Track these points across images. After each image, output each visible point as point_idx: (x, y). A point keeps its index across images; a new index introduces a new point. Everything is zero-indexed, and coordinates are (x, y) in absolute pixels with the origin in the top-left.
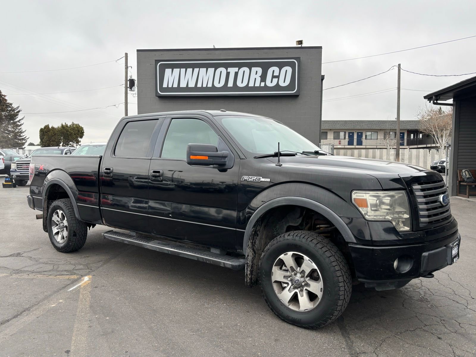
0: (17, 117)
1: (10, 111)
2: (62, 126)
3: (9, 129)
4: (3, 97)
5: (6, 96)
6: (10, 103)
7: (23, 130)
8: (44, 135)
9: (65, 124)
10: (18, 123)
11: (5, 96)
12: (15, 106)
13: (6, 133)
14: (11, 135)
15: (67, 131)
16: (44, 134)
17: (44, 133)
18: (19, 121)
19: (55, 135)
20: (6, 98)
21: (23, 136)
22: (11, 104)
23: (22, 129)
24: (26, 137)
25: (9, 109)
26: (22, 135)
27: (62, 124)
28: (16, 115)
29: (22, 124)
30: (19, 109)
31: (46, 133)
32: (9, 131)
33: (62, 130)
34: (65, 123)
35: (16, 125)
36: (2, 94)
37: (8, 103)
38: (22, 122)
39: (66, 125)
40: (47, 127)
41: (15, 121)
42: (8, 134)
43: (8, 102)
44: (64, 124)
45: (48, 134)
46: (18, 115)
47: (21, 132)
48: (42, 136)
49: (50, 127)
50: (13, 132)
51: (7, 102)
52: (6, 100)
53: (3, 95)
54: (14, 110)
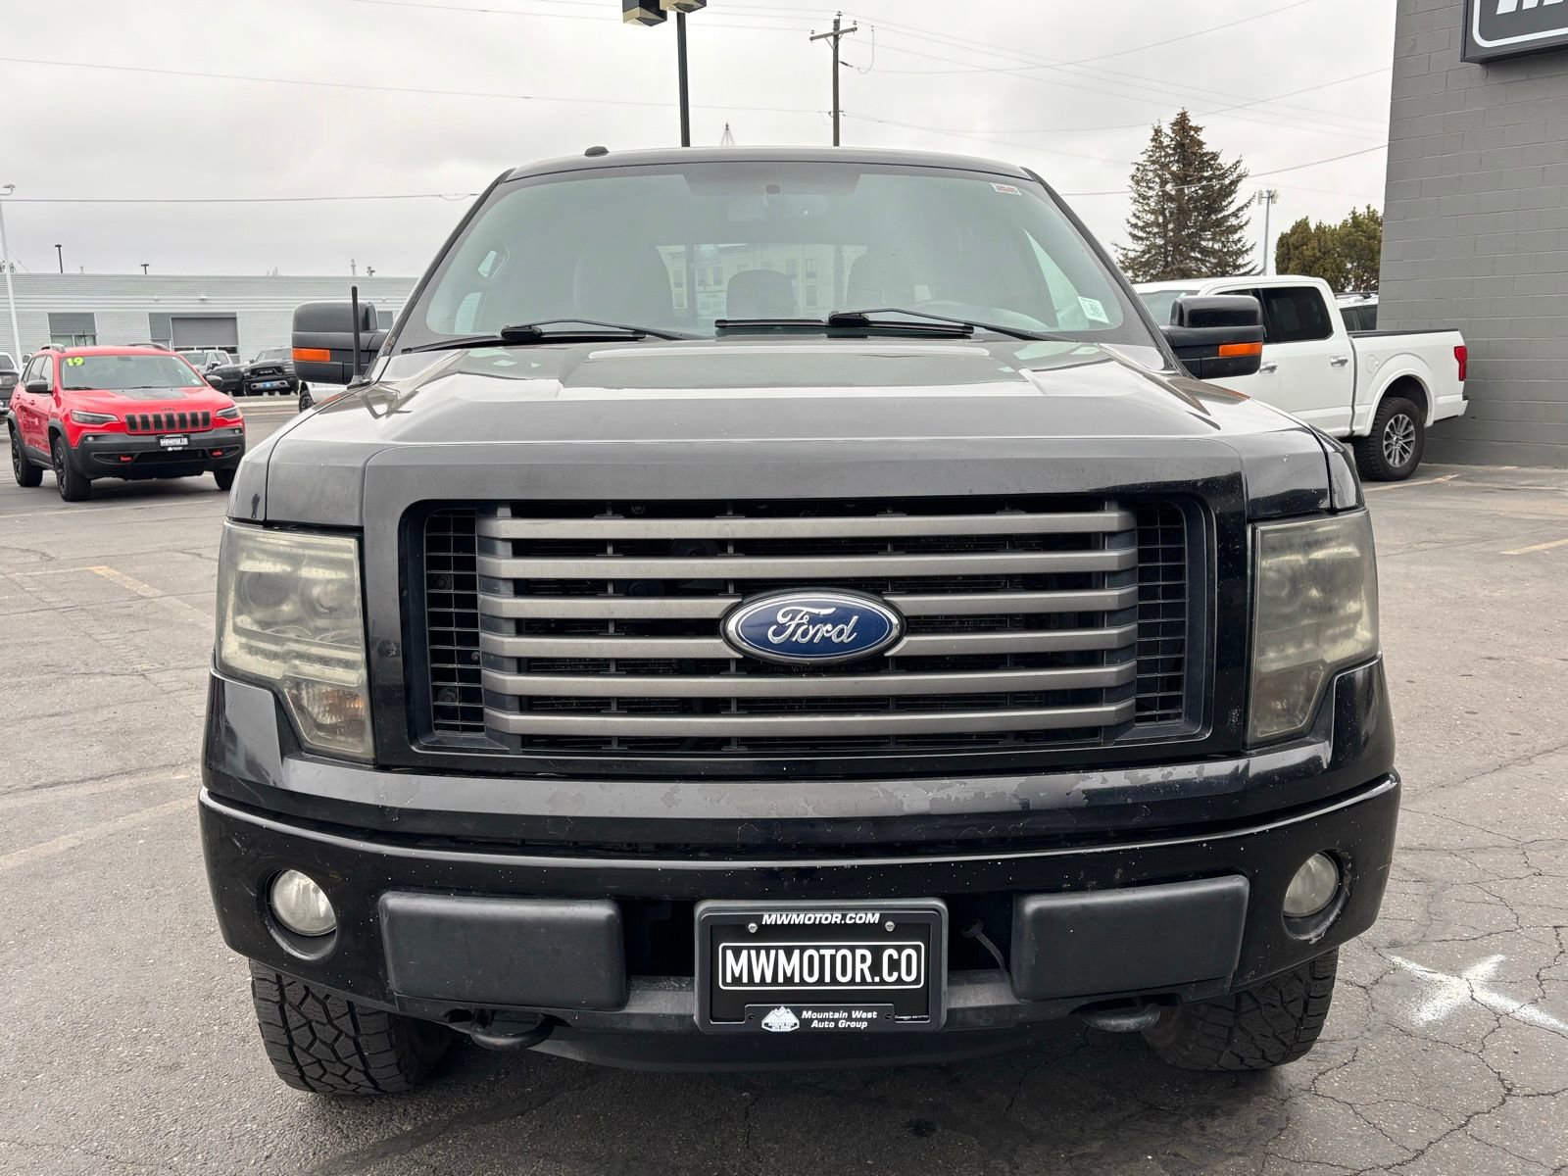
0: (1232, 201)
1: (1209, 179)
2: (1355, 217)
3: (1204, 243)
4: (1192, 133)
5: (1201, 129)
6: (1212, 153)
7: (1248, 246)
8: (1289, 259)
9: (1366, 210)
10: (1233, 221)
11: (1197, 129)
12: (1225, 161)
13: (1196, 259)
14: (1208, 265)
15: (1369, 238)
16: (1289, 253)
17: (1289, 249)
18: (1235, 215)
19: (1324, 254)
20: (1202, 137)
21: (1245, 265)
22: (1215, 156)
23: (1244, 240)
24: (1253, 269)
25: (1206, 174)
26: (1240, 261)
27: (1354, 213)
28: (1228, 191)
29: (1246, 224)
30: (1238, 171)
31: (1296, 248)
32: (1204, 251)
33: (1350, 234)
34: (1368, 208)
35: (1226, 230)
36: (1190, 124)
37: (1206, 154)
38: (1245, 216)
39: (1369, 212)
40: (1301, 226)
41: (1226, 213)
42: (1201, 260)
43: (1207, 148)
44: (1361, 211)
45: (1302, 253)
46: (1232, 192)
47: (1240, 253)
48: (1283, 261)
49: (1313, 227)
50: (1213, 252)
51: (1204, 151)
52: (1200, 144)
53: (1191, 127)
54: (1223, 176)
